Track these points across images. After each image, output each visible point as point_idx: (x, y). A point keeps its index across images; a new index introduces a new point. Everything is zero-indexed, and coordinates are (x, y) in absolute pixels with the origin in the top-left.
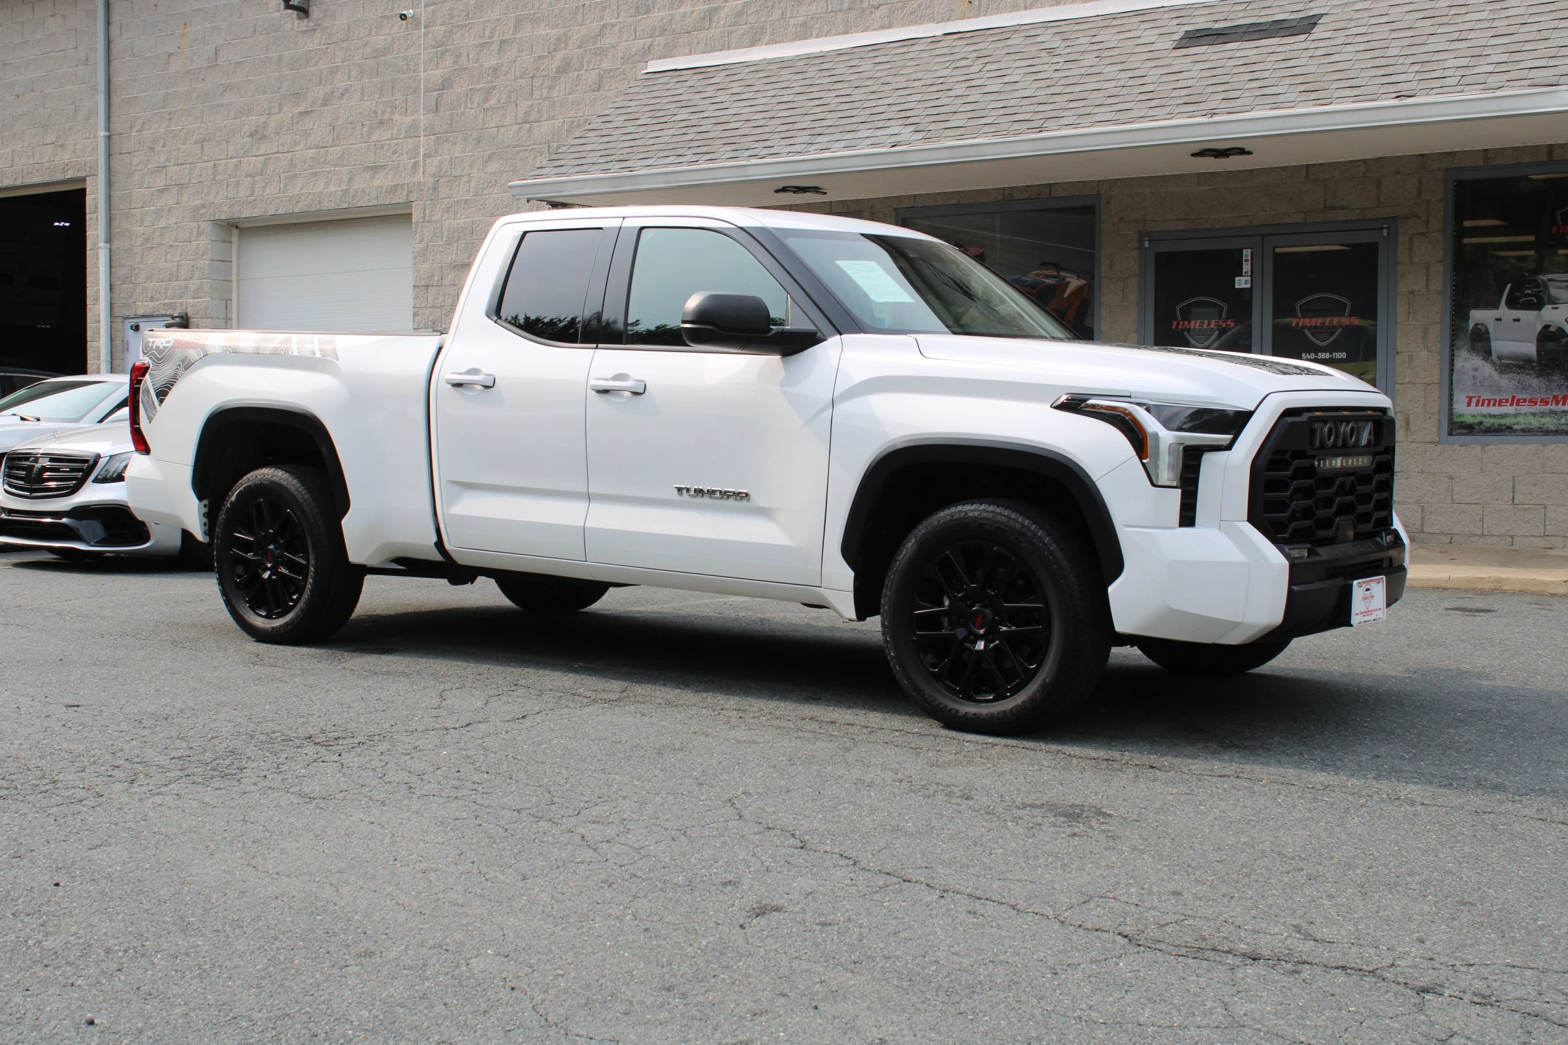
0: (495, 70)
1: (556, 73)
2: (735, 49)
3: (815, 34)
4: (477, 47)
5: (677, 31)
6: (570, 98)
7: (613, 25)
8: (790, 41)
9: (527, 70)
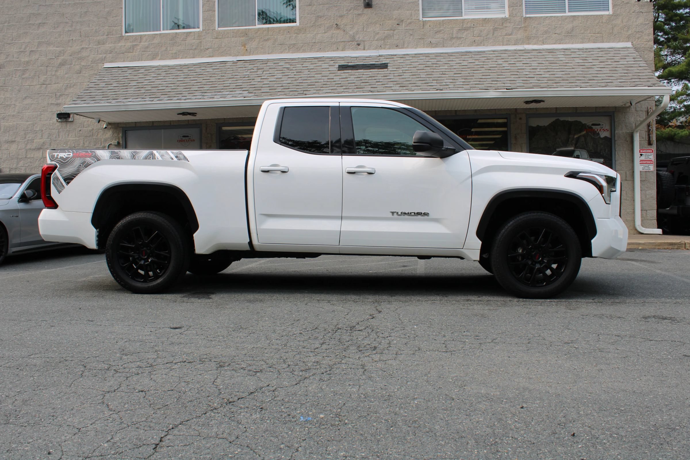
0: (28, 62)
1: (59, 65)
2: (145, 61)
3: (180, 57)
4: (18, 52)
5: (118, 52)
6: (66, 76)
7: (87, 48)
8: (169, 59)
9: (44, 63)
